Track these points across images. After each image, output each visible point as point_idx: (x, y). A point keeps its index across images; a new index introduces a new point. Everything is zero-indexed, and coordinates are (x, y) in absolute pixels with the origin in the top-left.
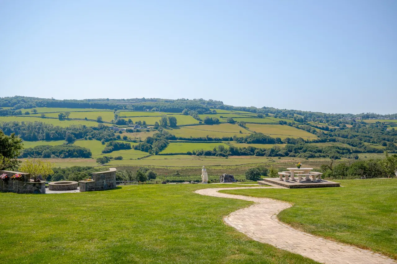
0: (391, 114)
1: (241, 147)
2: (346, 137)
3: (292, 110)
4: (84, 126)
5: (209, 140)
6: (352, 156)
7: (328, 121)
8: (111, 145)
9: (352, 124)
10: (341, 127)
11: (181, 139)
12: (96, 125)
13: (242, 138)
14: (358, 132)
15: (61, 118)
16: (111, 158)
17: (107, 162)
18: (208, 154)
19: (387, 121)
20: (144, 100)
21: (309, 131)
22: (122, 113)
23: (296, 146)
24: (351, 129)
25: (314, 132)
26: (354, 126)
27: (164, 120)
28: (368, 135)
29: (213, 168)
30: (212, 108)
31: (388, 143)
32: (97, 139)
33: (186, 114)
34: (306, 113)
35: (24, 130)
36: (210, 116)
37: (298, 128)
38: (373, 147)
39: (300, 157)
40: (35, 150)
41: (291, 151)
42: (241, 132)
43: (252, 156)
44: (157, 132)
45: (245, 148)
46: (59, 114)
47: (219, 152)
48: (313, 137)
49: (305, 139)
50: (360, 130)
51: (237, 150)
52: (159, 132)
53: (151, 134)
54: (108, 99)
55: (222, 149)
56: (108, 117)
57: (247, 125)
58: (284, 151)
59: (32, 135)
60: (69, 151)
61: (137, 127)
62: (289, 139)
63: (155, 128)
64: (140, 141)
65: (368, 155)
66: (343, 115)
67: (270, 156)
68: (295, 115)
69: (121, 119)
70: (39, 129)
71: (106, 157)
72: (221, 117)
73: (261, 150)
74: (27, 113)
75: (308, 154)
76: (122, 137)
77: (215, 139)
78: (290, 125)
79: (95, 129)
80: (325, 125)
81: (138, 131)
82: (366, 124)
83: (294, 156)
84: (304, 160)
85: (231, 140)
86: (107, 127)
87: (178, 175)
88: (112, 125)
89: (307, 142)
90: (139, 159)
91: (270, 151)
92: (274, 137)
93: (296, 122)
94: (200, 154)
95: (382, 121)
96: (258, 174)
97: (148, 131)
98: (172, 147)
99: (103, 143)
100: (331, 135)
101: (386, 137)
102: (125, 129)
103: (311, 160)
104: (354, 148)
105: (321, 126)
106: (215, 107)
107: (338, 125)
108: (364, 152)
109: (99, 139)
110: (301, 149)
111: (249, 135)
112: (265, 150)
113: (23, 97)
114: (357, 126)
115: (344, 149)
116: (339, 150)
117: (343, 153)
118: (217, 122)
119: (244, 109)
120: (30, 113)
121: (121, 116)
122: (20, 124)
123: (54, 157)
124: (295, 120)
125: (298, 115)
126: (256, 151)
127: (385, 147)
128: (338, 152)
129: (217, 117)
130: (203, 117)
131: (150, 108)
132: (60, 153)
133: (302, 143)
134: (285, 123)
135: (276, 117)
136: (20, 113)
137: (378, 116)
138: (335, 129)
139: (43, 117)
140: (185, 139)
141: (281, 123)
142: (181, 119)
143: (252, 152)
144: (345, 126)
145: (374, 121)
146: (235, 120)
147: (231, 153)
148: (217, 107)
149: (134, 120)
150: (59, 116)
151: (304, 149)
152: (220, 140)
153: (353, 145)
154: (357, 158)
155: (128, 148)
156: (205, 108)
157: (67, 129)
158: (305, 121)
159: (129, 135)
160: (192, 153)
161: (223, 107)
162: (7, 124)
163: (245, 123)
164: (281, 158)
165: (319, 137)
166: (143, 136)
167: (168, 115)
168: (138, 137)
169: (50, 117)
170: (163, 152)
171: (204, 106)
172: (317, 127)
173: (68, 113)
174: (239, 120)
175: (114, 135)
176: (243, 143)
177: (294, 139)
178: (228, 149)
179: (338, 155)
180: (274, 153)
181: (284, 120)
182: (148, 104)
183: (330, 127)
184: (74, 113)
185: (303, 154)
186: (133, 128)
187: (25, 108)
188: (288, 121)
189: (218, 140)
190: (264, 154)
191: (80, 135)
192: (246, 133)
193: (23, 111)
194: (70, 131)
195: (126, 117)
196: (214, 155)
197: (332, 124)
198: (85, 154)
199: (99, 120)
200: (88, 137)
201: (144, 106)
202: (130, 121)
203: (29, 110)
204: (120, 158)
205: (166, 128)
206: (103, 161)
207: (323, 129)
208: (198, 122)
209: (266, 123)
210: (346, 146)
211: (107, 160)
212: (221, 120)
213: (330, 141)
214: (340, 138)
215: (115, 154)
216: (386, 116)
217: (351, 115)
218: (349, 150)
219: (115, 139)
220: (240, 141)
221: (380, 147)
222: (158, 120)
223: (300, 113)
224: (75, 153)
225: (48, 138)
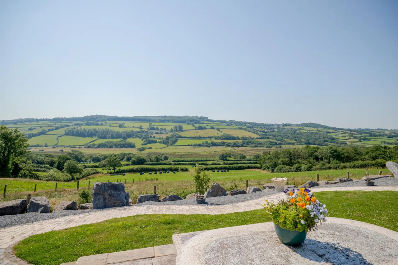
0: (298, 124)
1: (217, 142)
2: (275, 136)
3: (245, 122)
4: (132, 131)
5: (200, 138)
6: (278, 146)
7: (264, 128)
8: (146, 141)
9: (278, 129)
10: (272, 131)
11: (185, 137)
12: (139, 130)
13: (218, 137)
14: (281, 133)
15: (120, 126)
16: (146, 148)
17: (143, 150)
18: (200, 145)
19: (297, 127)
20: (165, 116)
21: (254, 133)
22: (153, 124)
23: (247, 141)
24: (277, 131)
25: (257, 133)
26: (279, 130)
27: (176, 127)
28: (286, 135)
29: (202, 153)
30: (202, 121)
31: (297, 139)
32: (139, 138)
33: (188, 124)
34: (253, 123)
35: (99, 133)
36: (201, 125)
37: (248, 131)
38: (289, 141)
39: (249, 147)
40: (104, 144)
41: (244, 144)
42: (217, 134)
43: (223, 147)
44: (172, 134)
45: (219, 142)
46: (119, 124)
47: (205, 145)
48: (256, 136)
49: (252, 137)
50: (282, 132)
51: (215, 143)
52: (173, 134)
53: (168, 135)
54: (146, 116)
55: (207, 143)
56: (145, 125)
57: (221, 130)
58: (241, 144)
59: (103, 136)
60: (123, 144)
61: (161, 131)
62: (243, 137)
63: (171, 132)
64: (163, 139)
65: (286, 146)
66: (273, 124)
67: (233, 146)
68: (247, 124)
69: (152, 127)
70: (107, 132)
71: (143, 148)
72: (207, 125)
73: (228, 143)
74: (102, 124)
75: (254, 145)
76: (152, 137)
77: (203, 138)
78: (244, 129)
79: (138, 132)
80: (263, 129)
81: (161, 133)
82: (285, 129)
83: (247, 147)
84: (252, 148)
85: (212, 138)
86: (145, 131)
87: (181, 157)
88: (147, 130)
89: (253, 139)
90: (161, 148)
91: (233, 143)
92: (236, 136)
93: (247, 128)
94: (195, 145)
95: (294, 127)
96: (226, 157)
97: (167, 133)
98: (180, 142)
99: (142, 140)
100: (266, 135)
101: (296, 136)
102: (154, 132)
103: (255, 148)
104: (279, 142)
105: (261, 130)
106: (204, 120)
107: (270, 130)
108: (285, 144)
109: (140, 138)
110: (250, 142)
111: (222, 135)
112: (230, 143)
113: (100, 115)
114: (280, 130)
115: (273, 142)
116: (271, 143)
117: (273, 145)
118: (205, 128)
119: (220, 121)
120: (103, 124)
121: (152, 125)
122: (97, 130)
123: (115, 148)
124: (247, 127)
125: (249, 125)
126: (226, 144)
127: (296, 141)
128: (270, 144)
129: (205, 125)
130: (197, 125)
131: (168, 121)
132: (118, 145)
133: (251, 139)
134: (242, 129)
135: (236, 125)
136: (98, 124)
137: (292, 125)
138: (269, 132)
139: (110, 126)
140: (187, 137)
141: (240, 129)
142: (185, 127)
143: (223, 144)
144: (274, 130)
145: (289, 127)
146: (214, 127)
147: (212, 145)
148: (205, 120)
149: (160, 127)
150: (119, 125)
151: (252, 142)
152: (206, 138)
153: (278, 140)
154: (281, 147)
155: (156, 142)
156: (198, 121)
157: (123, 132)
158: (252, 128)
159: (156, 135)
160: (190, 145)
161: (208, 120)
162: (90, 130)
163: (220, 129)
164: (239, 147)
165: (260, 136)
166: (164, 136)
167: (178, 125)
168: (161, 136)
169: (114, 126)
170: (175, 144)
171: (198, 119)
172: (258, 131)
173: (124, 124)
174: (217, 127)
175: (148, 135)
176: (218, 139)
177: (246, 137)
178: (210, 143)
179: (270, 146)
180: (235, 145)
181: (241, 127)
182: (167, 119)
183: (266, 131)
184: (127, 124)
185: (251, 145)
186: (159, 132)
187: (101, 121)
188: (243, 127)
189: (205, 138)
190: (230, 145)
191: (130, 135)
192: (220, 134)
193: (100, 123)
194: (124, 133)
195: (155, 126)
196: (202, 146)
197: (267, 129)
198: (132, 146)
199: (141, 128)
200: (134, 137)
201: (165, 120)
202: (157, 128)
203: (103, 122)
204: (151, 148)
205: (176, 131)
206: (141, 150)
207: (262, 131)
208: (194, 128)
209: (231, 129)
210: (274, 141)
211: (143, 149)
212: (207, 127)
213: (266, 138)
214: (271, 137)
215: (148, 146)
216: (296, 125)
217: (277, 124)
218: (276, 143)
219: (149, 138)
220: (217, 138)
221: (293, 141)
222: (173, 127)
223: (250, 123)
224: (126, 145)
225: (112, 137)
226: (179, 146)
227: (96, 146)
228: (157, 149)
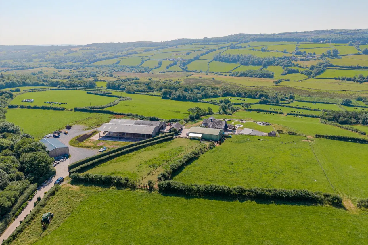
4: (275, 57)
5: (358, 68)
8: (287, 70)
11: (336, 66)
12: (282, 55)
15: (263, 50)
16: (283, 80)
17: (279, 82)
18: (349, 79)
22: (301, 46)
27: (329, 51)
32: (280, 66)
33: (351, 45)
40: (245, 73)
44: (321, 60)
46: (262, 46)
47: (357, 79)
53: (315, 63)
55: (361, 77)
56: (292, 48)
59: (246, 62)
60: (262, 74)
61: (308, 56)
63: (320, 58)
64: (306, 68)
69: (299, 50)
70: (249, 58)
71: (280, 79)
76: (295, 64)
77: (364, 68)
79: (280, 58)
81: (308, 60)
86: (289, 57)
88: (292, 55)
90: (299, 81)
97: (315, 60)
98: (328, 73)
99: (283, 68)
102: (300, 58)
109: (282, 66)
121: (300, 48)
122: (240, 55)
123: (254, 77)
130: (363, 48)
131: (323, 40)
132: (258, 75)
139: (253, 49)
140: (339, 67)
149: (308, 51)
150: (262, 48)
155: (297, 72)
157: (264, 59)
159: (300, 63)
160: (338, 78)
162: (234, 56)
166: (309, 64)
168: (306, 64)
170: (319, 76)
173: (267, 46)
175: (291, 63)
184: (271, 46)
186: (304, 58)
189: (366, 68)
191: (271, 63)
194: (266, 60)
195: (303, 49)
198: (270, 76)
199: (285, 52)
200: (275, 64)
202: (305, 52)
204: (288, 80)
205: (329, 57)
206: (277, 83)
208: (357, 52)
215: (288, 76)
219: (291, 66)
224: (265, 75)
225: (254, 64)
226: (323, 78)
227: (239, 75)
228: (295, 81)
